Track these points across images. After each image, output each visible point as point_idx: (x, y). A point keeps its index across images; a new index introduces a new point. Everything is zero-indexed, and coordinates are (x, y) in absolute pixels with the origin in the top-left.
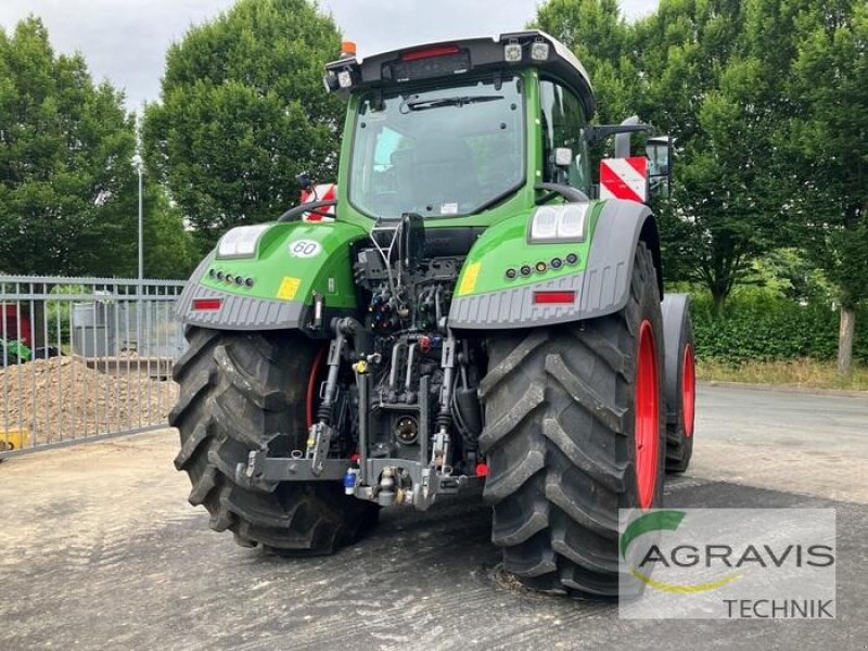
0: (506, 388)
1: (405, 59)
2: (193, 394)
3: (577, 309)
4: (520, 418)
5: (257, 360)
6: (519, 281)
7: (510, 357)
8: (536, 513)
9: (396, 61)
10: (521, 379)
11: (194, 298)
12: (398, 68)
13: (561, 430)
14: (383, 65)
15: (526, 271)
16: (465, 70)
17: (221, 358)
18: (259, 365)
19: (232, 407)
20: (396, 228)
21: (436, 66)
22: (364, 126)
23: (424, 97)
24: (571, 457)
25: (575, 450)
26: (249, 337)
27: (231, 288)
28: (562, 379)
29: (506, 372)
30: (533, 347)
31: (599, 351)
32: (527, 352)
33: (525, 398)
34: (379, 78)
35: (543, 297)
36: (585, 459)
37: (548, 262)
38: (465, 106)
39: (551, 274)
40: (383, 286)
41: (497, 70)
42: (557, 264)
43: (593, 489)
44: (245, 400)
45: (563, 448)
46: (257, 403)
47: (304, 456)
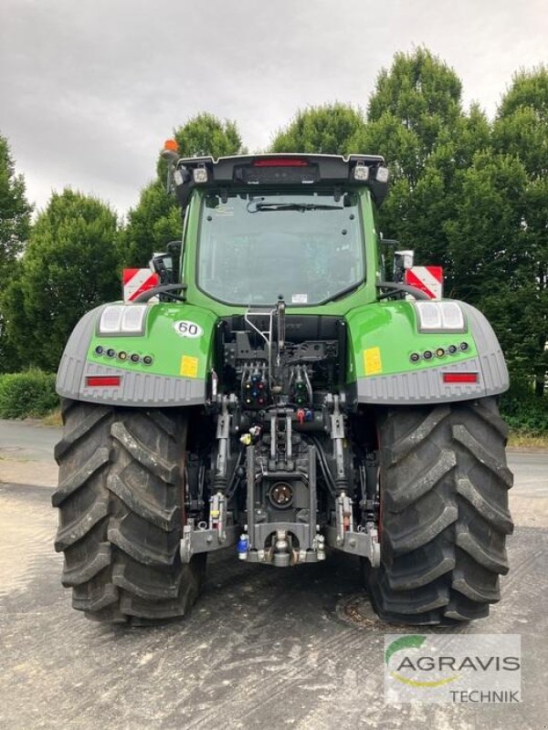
0: (415, 454)
1: (256, 164)
2: (90, 473)
3: (483, 388)
4: (436, 480)
5: (156, 436)
6: (423, 364)
7: (420, 428)
8: (446, 559)
9: (247, 166)
10: (430, 447)
11: (86, 375)
12: (249, 171)
13: (472, 487)
14: (236, 167)
15: (428, 356)
16: (312, 182)
17: (121, 435)
18: (158, 441)
19: (134, 483)
20: (270, 314)
21: (284, 175)
22: (210, 219)
23: (269, 199)
24: (480, 510)
25: (484, 503)
26: (148, 414)
27: (126, 365)
28: (469, 445)
29: (419, 441)
30: (440, 419)
31: (492, 422)
32: (435, 424)
33: (440, 463)
34: (231, 178)
35: (450, 378)
36: (490, 510)
37: (445, 348)
38: (306, 212)
39: (450, 358)
40: (255, 365)
41: (337, 185)
42: (453, 350)
43: (490, 534)
44: (148, 476)
45: (473, 502)
46: (163, 478)
47: (208, 528)
